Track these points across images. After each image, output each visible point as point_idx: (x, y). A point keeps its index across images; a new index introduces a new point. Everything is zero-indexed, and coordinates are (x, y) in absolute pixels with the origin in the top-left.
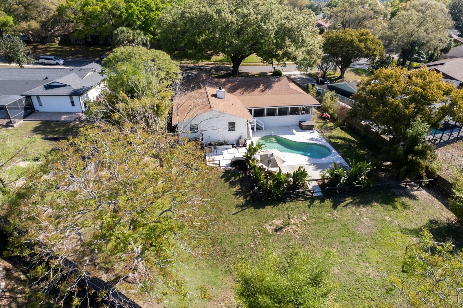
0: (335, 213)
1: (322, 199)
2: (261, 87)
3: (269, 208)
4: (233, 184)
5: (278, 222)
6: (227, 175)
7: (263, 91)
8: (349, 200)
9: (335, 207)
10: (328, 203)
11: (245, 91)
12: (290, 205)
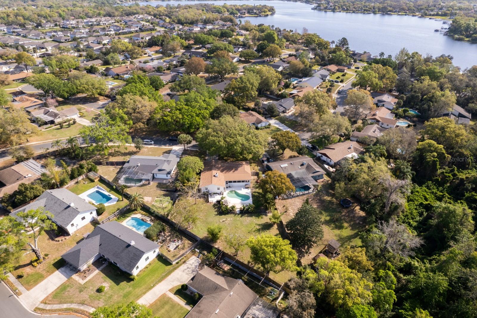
0: (241, 218)
1: (238, 214)
2: (234, 170)
3: (223, 216)
4: (215, 208)
5: (224, 220)
6: (214, 205)
7: (234, 172)
8: (246, 215)
9: (241, 217)
10: (240, 215)
11: (227, 171)
12: (229, 215)
